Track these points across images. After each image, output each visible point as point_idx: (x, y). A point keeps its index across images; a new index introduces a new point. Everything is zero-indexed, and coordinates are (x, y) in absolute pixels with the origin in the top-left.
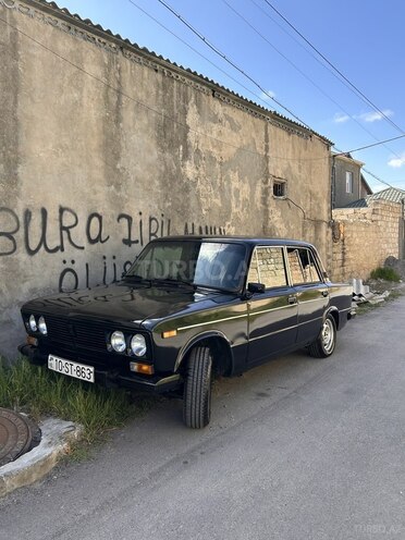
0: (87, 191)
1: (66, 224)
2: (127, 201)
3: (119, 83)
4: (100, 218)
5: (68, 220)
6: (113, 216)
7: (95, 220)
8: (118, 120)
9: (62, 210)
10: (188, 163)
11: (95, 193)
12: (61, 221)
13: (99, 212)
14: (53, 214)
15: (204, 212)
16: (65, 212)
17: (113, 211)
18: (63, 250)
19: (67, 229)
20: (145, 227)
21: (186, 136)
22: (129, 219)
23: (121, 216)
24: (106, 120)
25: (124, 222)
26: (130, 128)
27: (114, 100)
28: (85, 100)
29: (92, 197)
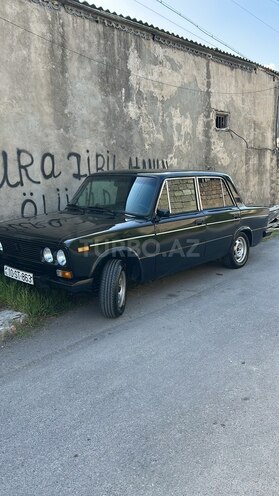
0: (40, 134)
1: (23, 163)
2: (75, 141)
3: (63, 37)
4: (52, 157)
5: (25, 160)
6: (63, 155)
7: (48, 159)
8: (64, 70)
9: (19, 152)
10: (130, 104)
11: (47, 136)
12: (19, 161)
13: (51, 152)
14: (12, 156)
15: (147, 147)
16: (22, 154)
17: (64, 151)
18: (22, 185)
19: (25, 167)
20: (93, 163)
21: (128, 80)
22: (78, 156)
23: (71, 155)
24: (52, 72)
25: (74, 159)
26: (75, 77)
27: (59, 53)
28: (33, 56)
29: (45, 139)
